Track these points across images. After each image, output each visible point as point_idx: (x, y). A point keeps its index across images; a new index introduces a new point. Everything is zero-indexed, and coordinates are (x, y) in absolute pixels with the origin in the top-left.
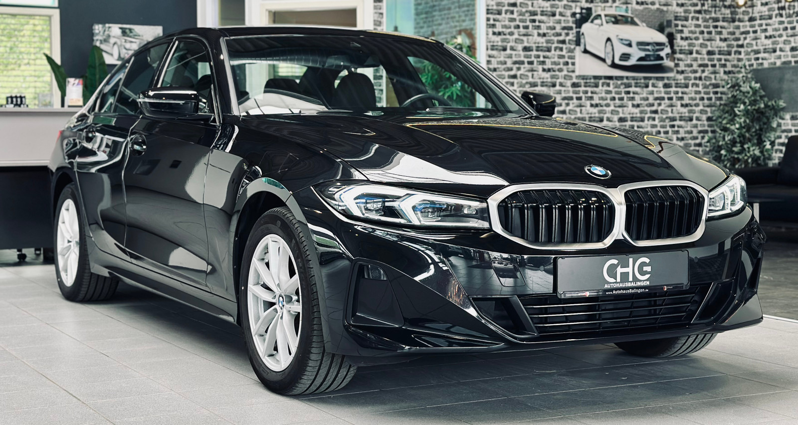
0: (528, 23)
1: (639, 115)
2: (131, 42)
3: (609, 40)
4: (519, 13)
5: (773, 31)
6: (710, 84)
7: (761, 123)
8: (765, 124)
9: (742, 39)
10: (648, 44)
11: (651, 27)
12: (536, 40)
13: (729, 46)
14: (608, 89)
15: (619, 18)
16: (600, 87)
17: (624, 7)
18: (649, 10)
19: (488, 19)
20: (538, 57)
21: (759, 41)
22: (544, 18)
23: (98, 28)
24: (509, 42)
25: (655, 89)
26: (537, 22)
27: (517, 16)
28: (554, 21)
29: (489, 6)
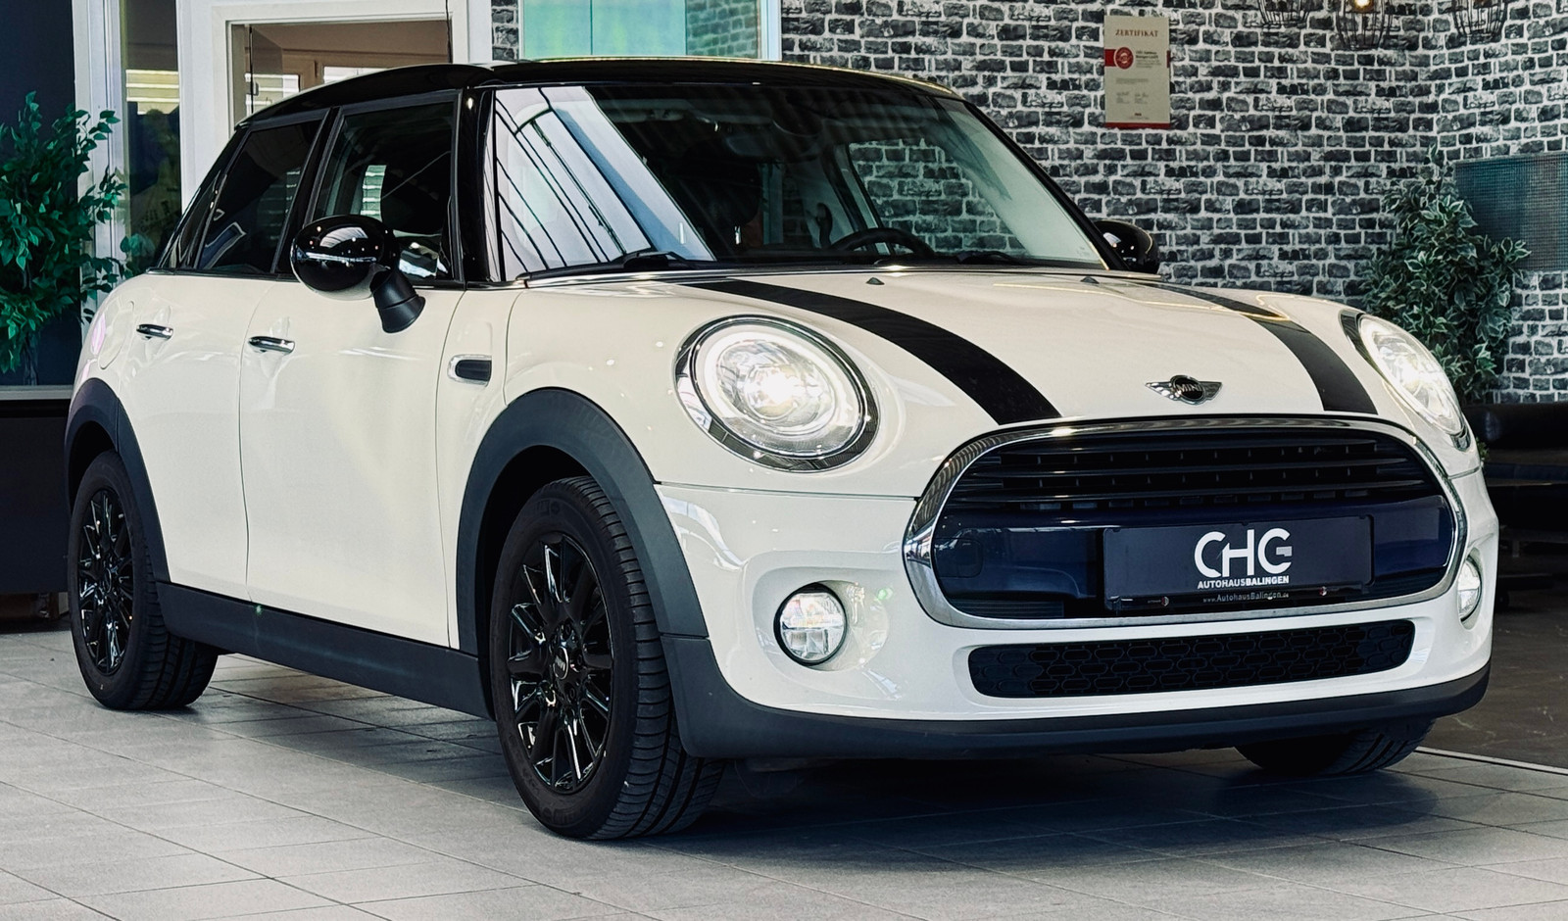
0: (890, 54)
4: (866, 29)
5: (1501, 71)
6: (1354, 202)
7: (1473, 298)
8: (1480, 298)
9: (1433, 89)
13: (1400, 107)
17: (1135, 11)
19: (787, 45)
21: (1470, 94)
22: (930, 40)
25: (1216, 216)
26: (913, 51)
27: (862, 37)
28: (957, 48)
29: (788, 13)
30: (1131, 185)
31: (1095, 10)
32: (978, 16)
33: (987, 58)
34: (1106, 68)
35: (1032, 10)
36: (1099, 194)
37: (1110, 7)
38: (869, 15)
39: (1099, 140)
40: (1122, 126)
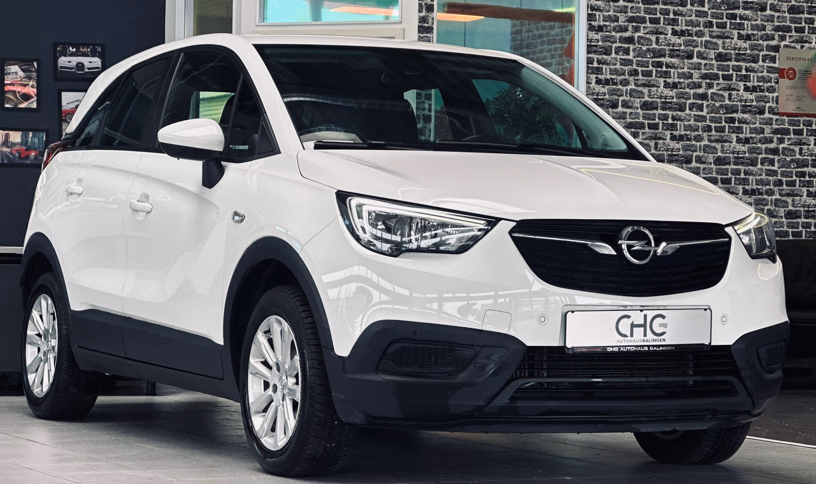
0: (651, 68)
4: (636, 53)
12: (662, 92)
14: (771, 168)
16: (759, 166)
17: (798, 46)
19: (590, 61)
20: (665, 117)
22: (673, 60)
24: (621, 95)
26: (664, 67)
27: (634, 57)
28: (691, 66)
29: (591, 42)
30: (793, 150)
31: (774, 44)
32: (703, 47)
33: (708, 72)
34: (780, 79)
35: (736, 44)
36: (773, 155)
37: (783, 43)
38: (639, 44)
39: (774, 123)
40: (788, 115)
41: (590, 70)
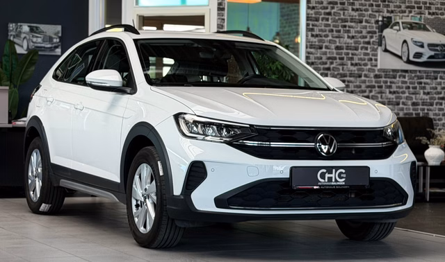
0: (340, 28)
1: (428, 101)
2: (37, 37)
3: (405, 42)
4: (333, 20)
10: (437, 45)
11: (440, 33)
12: (346, 41)
14: (404, 80)
15: (414, 25)
16: (398, 79)
17: (419, 16)
18: (439, 19)
19: (308, 25)
20: (348, 54)
22: (352, 24)
23: (12, 26)
24: (324, 42)
25: (443, 81)
26: (347, 27)
27: (331, 23)
28: (361, 27)
29: (308, 15)
32: (368, 17)
33: (371, 30)
36: (405, 73)
38: (334, 16)
41: (308, 30)
